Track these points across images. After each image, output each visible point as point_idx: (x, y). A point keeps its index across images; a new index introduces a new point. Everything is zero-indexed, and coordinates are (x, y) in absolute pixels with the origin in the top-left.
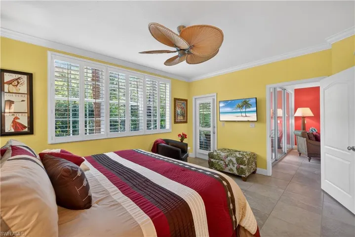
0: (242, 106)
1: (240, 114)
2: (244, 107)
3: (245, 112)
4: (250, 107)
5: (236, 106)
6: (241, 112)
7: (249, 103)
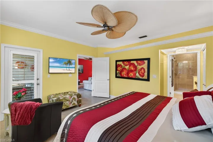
0: (67, 64)
1: (66, 69)
2: (69, 64)
3: (69, 67)
4: (72, 65)
5: (63, 63)
6: (66, 67)
7: (71, 62)
